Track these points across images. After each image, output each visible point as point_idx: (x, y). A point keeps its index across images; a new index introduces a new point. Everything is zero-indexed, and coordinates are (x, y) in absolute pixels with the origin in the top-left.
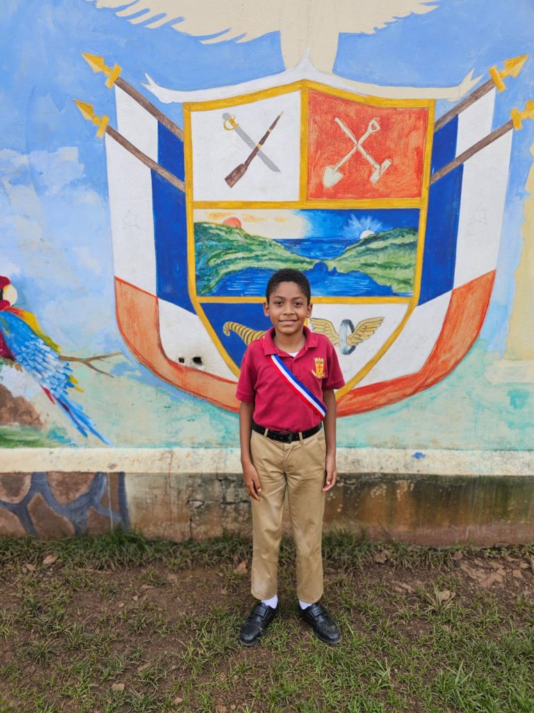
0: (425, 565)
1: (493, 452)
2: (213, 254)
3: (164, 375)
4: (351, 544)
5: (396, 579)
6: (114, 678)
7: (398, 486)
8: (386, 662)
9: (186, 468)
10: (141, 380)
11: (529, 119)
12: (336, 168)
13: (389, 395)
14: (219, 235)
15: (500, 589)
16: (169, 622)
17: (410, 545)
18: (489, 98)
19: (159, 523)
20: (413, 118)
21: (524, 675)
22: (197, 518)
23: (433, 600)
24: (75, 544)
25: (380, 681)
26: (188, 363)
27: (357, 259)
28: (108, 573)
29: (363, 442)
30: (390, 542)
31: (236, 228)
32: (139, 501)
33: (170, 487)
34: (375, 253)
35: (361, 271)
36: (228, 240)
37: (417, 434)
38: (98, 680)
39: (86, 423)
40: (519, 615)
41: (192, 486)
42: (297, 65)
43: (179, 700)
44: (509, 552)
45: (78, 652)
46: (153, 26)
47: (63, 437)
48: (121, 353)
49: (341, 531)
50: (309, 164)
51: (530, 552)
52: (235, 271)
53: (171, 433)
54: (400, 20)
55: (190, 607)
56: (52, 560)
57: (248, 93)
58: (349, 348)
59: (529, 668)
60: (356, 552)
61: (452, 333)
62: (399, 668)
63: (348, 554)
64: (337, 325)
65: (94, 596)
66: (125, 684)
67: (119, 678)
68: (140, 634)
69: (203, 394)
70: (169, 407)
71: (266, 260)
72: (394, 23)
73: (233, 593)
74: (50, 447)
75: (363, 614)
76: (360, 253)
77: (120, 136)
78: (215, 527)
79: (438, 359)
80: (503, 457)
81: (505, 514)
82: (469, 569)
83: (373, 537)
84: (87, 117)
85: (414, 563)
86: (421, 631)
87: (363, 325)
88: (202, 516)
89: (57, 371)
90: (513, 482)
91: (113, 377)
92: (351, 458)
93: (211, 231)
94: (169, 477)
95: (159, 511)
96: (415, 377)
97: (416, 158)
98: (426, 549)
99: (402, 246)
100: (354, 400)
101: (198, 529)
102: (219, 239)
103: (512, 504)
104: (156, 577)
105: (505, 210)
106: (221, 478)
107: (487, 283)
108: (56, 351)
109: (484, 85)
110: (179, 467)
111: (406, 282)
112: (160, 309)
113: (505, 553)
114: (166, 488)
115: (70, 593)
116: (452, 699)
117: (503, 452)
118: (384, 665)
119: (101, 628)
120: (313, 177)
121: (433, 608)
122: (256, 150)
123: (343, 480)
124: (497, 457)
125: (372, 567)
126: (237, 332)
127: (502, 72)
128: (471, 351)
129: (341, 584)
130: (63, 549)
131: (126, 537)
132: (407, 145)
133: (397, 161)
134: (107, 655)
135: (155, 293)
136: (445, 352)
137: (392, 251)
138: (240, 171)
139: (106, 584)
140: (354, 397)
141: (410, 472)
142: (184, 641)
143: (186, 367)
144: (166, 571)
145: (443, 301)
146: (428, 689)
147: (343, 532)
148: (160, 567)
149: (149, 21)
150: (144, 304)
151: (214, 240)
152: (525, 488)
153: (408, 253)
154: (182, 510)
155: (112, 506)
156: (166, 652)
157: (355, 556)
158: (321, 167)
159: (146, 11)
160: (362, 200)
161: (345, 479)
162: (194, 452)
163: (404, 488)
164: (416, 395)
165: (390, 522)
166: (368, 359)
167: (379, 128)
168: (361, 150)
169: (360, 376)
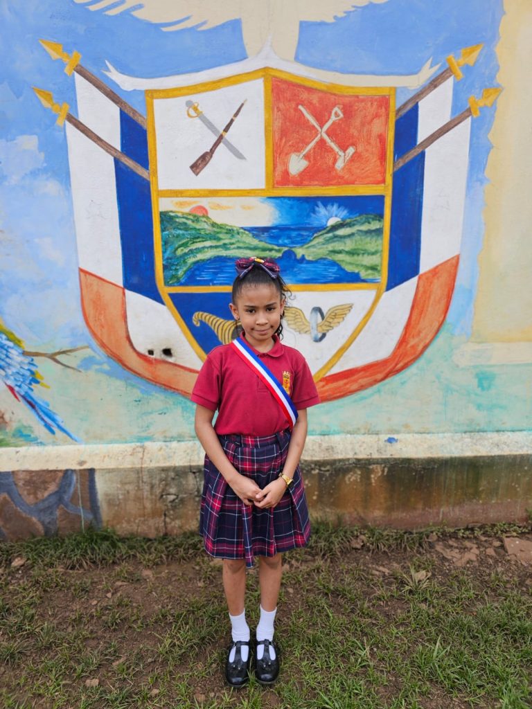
0: (401, 548)
1: (463, 434)
2: (180, 243)
3: (134, 369)
4: (328, 531)
5: (372, 563)
6: (87, 674)
7: (372, 471)
8: (365, 641)
9: (158, 462)
10: (109, 374)
11: (485, 106)
12: (302, 156)
13: (360, 381)
14: (185, 224)
15: (475, 567)
16: (144, 616)
17: (385, 529)
18: (448, 86)
19: (132, 520)
20: (374, 106)
21: (500, 646)
22: (172, 512)
23: (410, 580)
24: (44, 545)
25: (360, 660)
26: (158, 355)
27: (325, 246)
28: (80, 572)
29: (336, 429)
30: (366, 527)
31: (203, 216)
32: (111, 497)
33: (143, 482)
34: (343, 240)
35: (330, 258)
36: (195, 229)
37: (389, 419)
38: (70, 677)
39: (53, 420)
40: (494, 590)
41: (165, 480)
42: (259, 53)
43: (155, 691)
44: (482, 532)
45: (50, 651)
46: (112, 13)
47: (30, 436)
48: (88, 347)
49: (317, 519)
50: (274, 152)
51: (502, 531)
52: (203, 260)
53: (142, 427)
54: (359, 9)
55: (166, 601)
56: (21, 562)
57: (211, 80)
58: (320, 335)
59: (505, 639)
60: (333, 539)
61: (420, 318)
62: (378, 647)
63: (325, 541)
64: (307, 313)
65: (66, 595)
66: (100, 679)
67: (92, 674)
68: (115, 630)
69: (174, 387)
70: (139, 401)
71: (234, 248)
72: (353, 11)
73: (210, 584)
74: (16, 446)
75: (342, 598)
76: (328, 240)
77: (81, 124)
78: (190, 521)
79: (408, 343)
80: (473, 439)
81: (476, 494)
82: (443, 550)
83: (349, 523)
84: (45, 104)
85: (390, 546)
86: (399, 611)
87: (333, 312)
88: (177, 510)
89: (21, 367)
90: (484, 462)
91: (80, 371)
92: (325, 445)
93: (177, 220)
94: (142, 471)
95: (132, 507)
96: (385, 362)
97: (379, 144)
98: (402, 532)
99: (369, 232)
100: (327, 388)
101: (173, 524)
102: (186, 227)
103: (483, 484)
104: (131, 574)
105: (466, 196)
106: (194, 471)
107: (451, 267)
108: (19, 346)
109: (442, 74)
110: (151, 461)
111: (374, 268)
112: (127, 300)
113: (478, 533)
114: (138, 482)
115: (40, 592)
116: (431, 673)
117: (472, 434)
118: (363, 645)
119: (73, 626)
120: (278, 164)
121: (410, 588)
122: (221, 137)
123: (317, 467)
124: (467, 439)
125: (349, 552)
126: (207, 322)
127: (460, 61)
128: (438, 335)
129: (318, 570)
130: (32, 550)
131: (97, 535)
132: (369, 132)
133: (360, 149)
134: (80, 652)
135: (121, 284)
136: (413, 337)
137: (359, 237)
138: (205, 159)
139: (78, 582)
140: (327, 384)
141: (384, 457)
142: (160, 635)
143: (156, 360)
144: (141, 567)
145: (410, 286)
146: (406, 665)
147: (319, 520)
148: (134, 564)
149: (107, 8)
150: (110, 295)
151: (180, 229)
152: (495, 468)
153: (374, 239)
154: (156, 504)
155: (82, 503)
156: (141, 646)
157: (332, 542)
158: (287, 154)
160: (327, 188)
161: (320, 466)
162: (167, 446)
163: (378, 472)
164: (387, 381)
165: (365, 507)
166: (339, 346)
167: (342, 115)
168: (326, 137)
169: (332, 362)
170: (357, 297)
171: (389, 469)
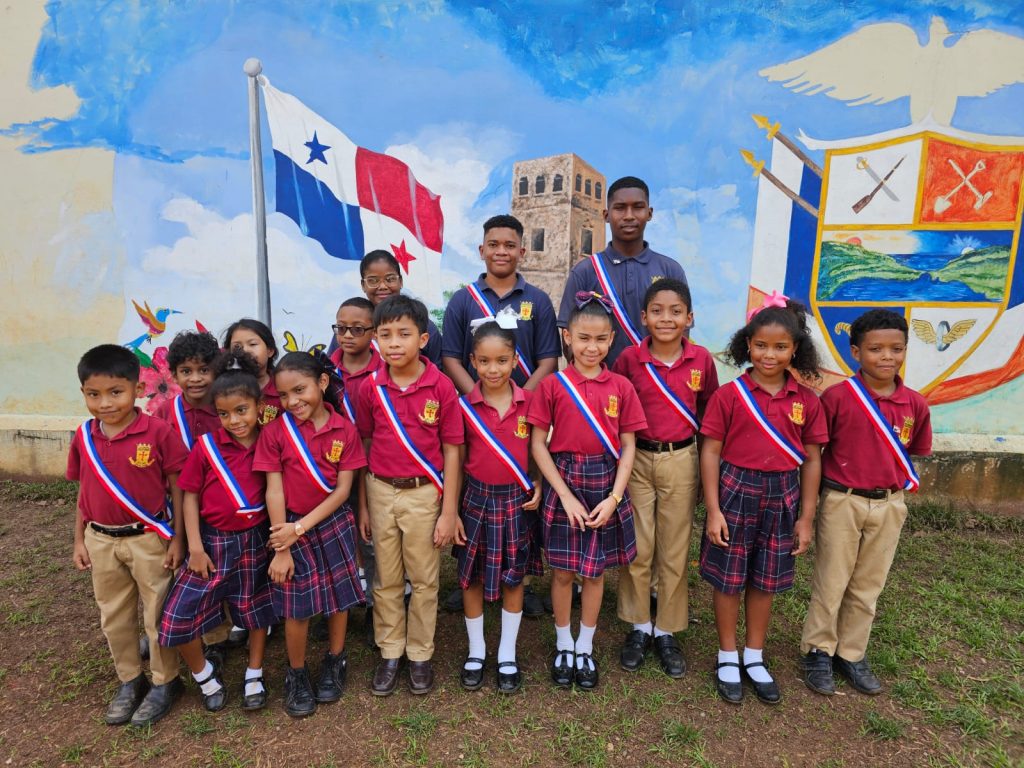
0: (1011, 530)
2: (835, 266)
7: (986, 464)
12: (946, 198)
14: (841, 251)
17: (995, 515)
20: (1013, 160)
27: (957, 271)
29: (949, 428)
30: (975, 512)
31: (857, 246)
34: (974, 265)
35: (961, 281)
36: (849, 255)
37: (997, 422)
42: (922, 120)
46: (810, 93)
50: (923, 195)
58: (944, 345)
64: (935, 325)
71: (879, 271)
76: (961, 266)
77: (772, 175)
83: (959, 508)
84: (747, 161)
87: (958, 326)
92: (941, 441)
93: (836, 248)
96: (999, 371)
97: (1013, 190)
98: (1009, 518)
99: (997, 260)
100: (945, 391)
102: (841, 254)
111: (998, 290)
120: (926, 205)
122: (882, 184)
126: (847, 331)
132: (1006, 180)
137: (988, 264)
138: (865, 201)
149: (807, 90)
151: (836, 255)
153: (1001, 266)
158: (935, 197)
159: (806, 83)
160: (965, 223)
161: (941, 457)
163: (991, 465)
164: (999, 387)
165: (976, 495)
166: (961, 355)
167: (984, 167)
168: (969, 184)
169: (952, 369)
171: (1002, 463)
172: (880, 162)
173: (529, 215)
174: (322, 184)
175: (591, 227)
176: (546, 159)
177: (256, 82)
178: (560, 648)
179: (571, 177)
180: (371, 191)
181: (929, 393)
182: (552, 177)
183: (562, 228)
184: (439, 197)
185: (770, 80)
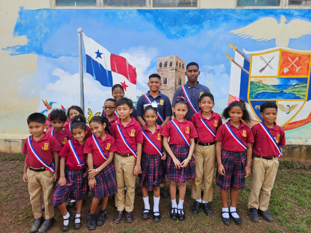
2: (254, 89)
12: (287, 68)
14: (256, 84)
20: (307, 57)
27: (291, 90)
29: (291, 137)
30: (300, 163)
31: (261, 82)
34: (296, 88)
35: (292, 93)
36: (259, 85)
37: (305, 135)
42: (279, 45)
50: (280, 67)
58: (288, 112)
64: (285, 106)
71: (268, 90)
76: (292, 88)
83: (295, 162)
84: (228, 57)
87: (292, 106)
92: (288, 141)
93: (255, 83)
96: (305, 120)
97: (307, 66)
99: (303, 87)
100: (289, 126)
111: (304, 96)
120: (281, 70)
122: (268, 64)
123: (288, 146)
126: (259, 108)
132: (305, 63)
133: (302, 67)
137: (301, 88)
138: (263, 69)
149: (245, 37)
153: (304, 88)
158: (284, 68)
159: (245, 34)
160: (293, 76)
163: (304, 149)
164: (306, 125)
165: (300, 158)
166: (293, 115)
167: (298, 59)
168: (294, 64)
169: (291, 120)
170: (299, 103)
171: (307, 148)
172: (267, 58)
173: (162, 74)
174: (100, 64)
175: (181, 77)
176: (167, 57)
177: (81, 35)
178: (173, 207)
179: (175, 62)
180: (115, 66)
181: (284, 127)
182: (169, 62)
183: (172, 77)
184: (135, 68)
185: (234, 34)
